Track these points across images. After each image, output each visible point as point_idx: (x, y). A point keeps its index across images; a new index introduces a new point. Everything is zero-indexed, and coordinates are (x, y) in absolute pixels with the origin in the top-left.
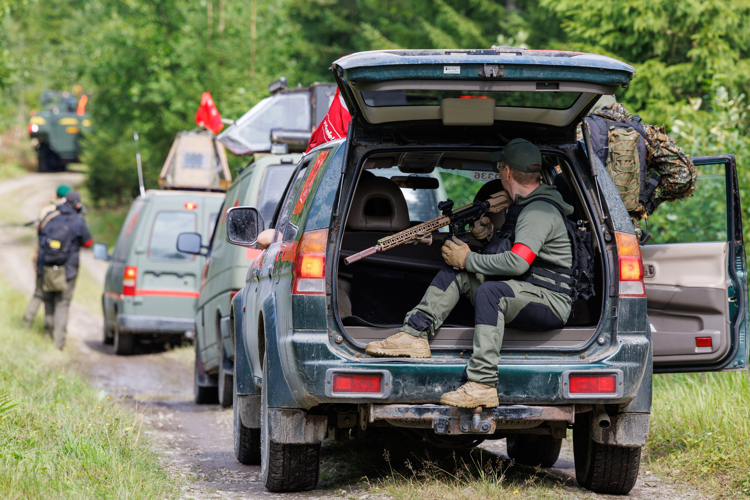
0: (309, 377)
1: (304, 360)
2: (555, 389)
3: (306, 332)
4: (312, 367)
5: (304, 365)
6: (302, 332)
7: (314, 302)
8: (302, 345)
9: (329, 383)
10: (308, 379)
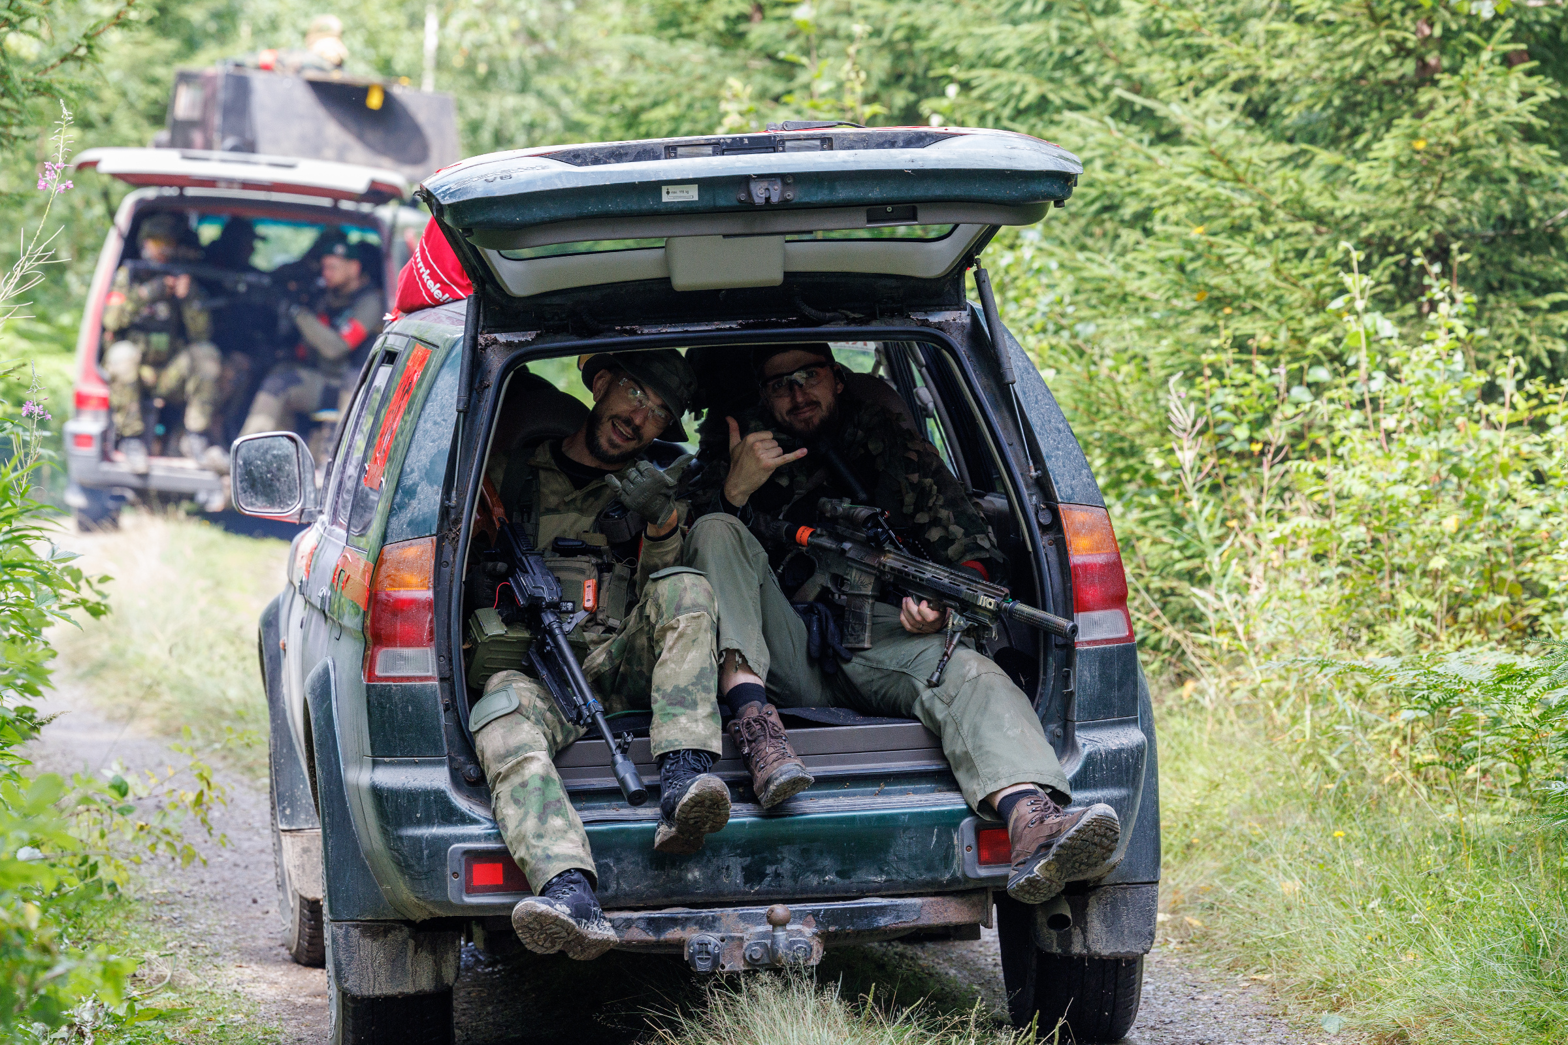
0: (412, 862)
1: (399, 825)
2: (947, 859)
3: (400, 764)
4: (418, 840)
5: (400, 838)
6: (391, 764)
7: (413, 698)
8: (394, 793)
9: (456, 875)
10: (409, 866)
